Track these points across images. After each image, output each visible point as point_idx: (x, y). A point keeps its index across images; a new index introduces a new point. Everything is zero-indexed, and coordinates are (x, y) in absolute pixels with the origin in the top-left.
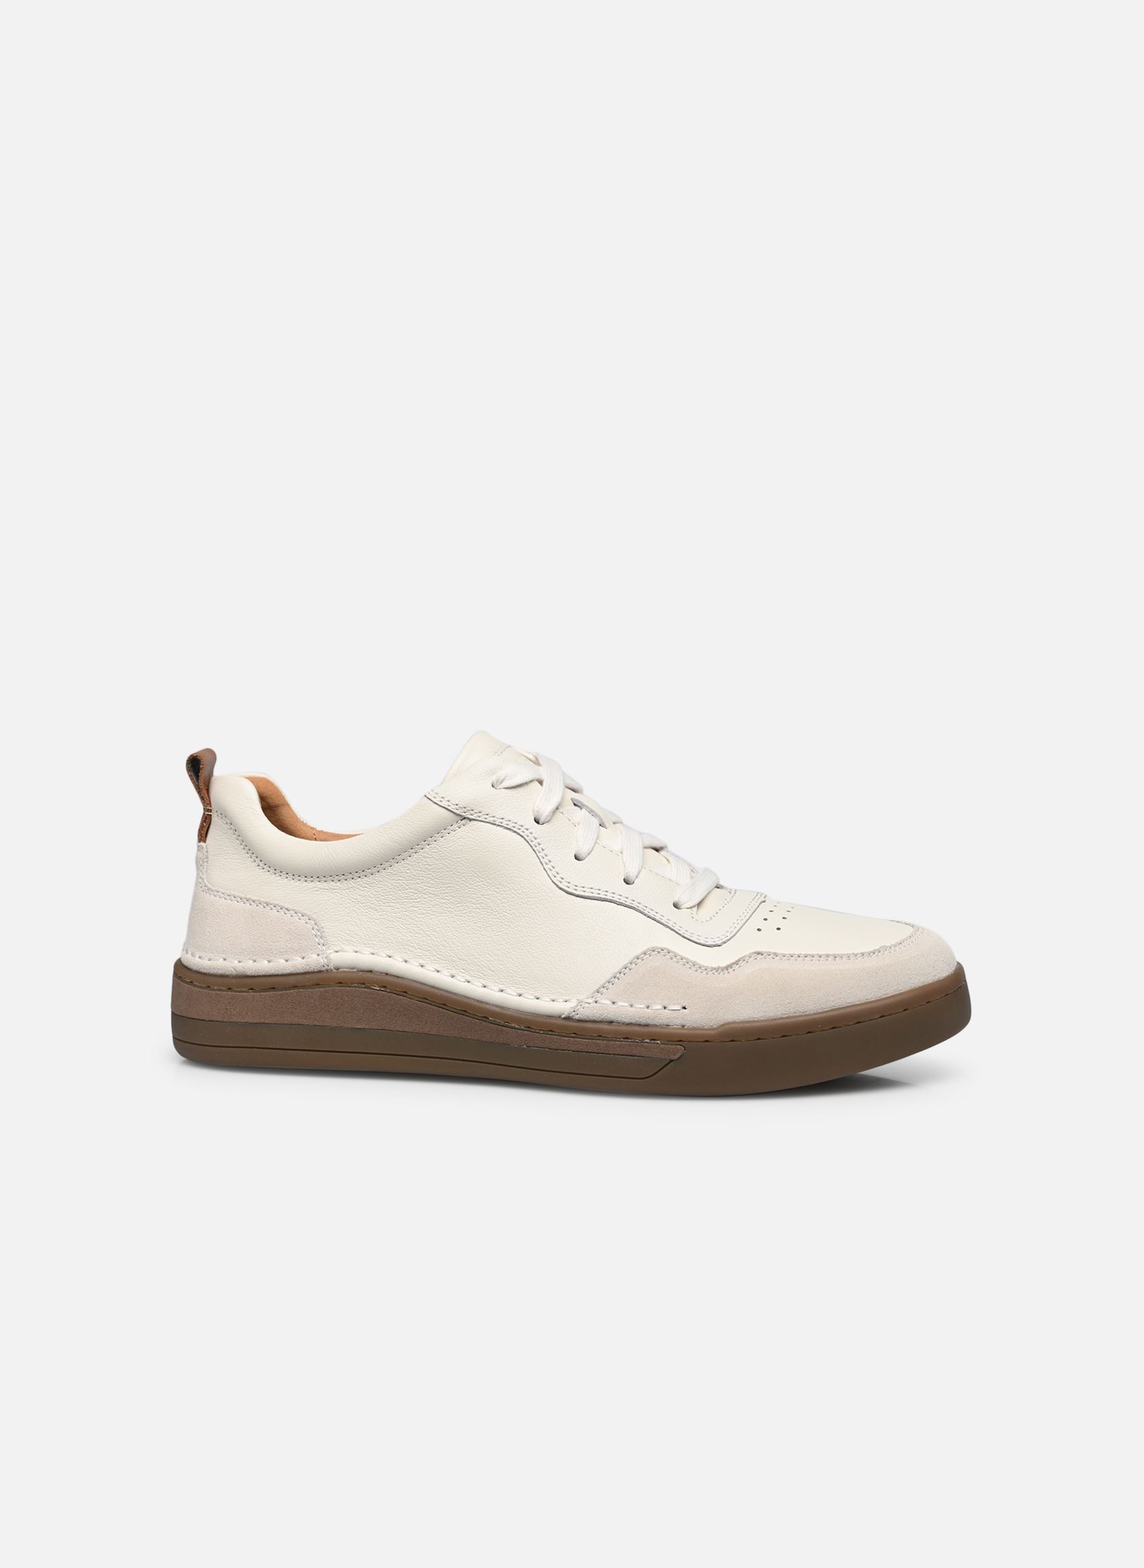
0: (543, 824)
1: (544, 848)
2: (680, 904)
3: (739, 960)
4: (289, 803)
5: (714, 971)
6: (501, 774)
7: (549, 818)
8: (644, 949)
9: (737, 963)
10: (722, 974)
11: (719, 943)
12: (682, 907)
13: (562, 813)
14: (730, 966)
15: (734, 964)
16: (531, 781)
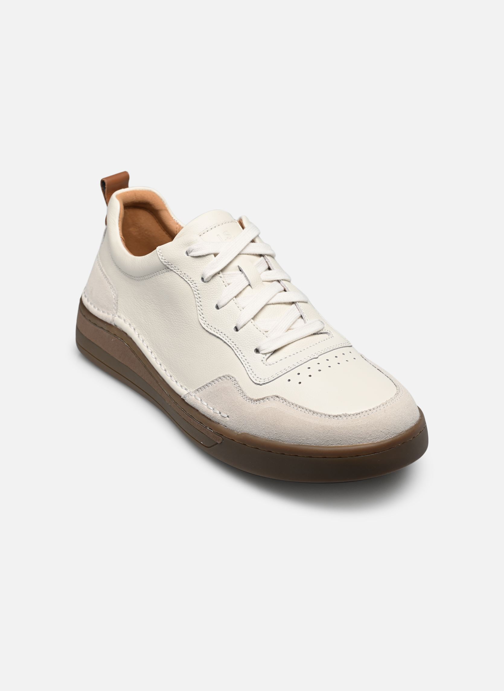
0: (205, 282)
1: (200, 297)
2: (260, 350)
3: (265, 398)
4: (168, 209)
5: (250, 400)
6: (193, 247)
7: (208, 280)
8: (224, 374)
9: (263, 399)
10: (253, 403)
11: (261, 383)
12: (260, 352)
13: (221, 277)
14: (259, 400)
15: (261, 399)
16: (212, 254)
